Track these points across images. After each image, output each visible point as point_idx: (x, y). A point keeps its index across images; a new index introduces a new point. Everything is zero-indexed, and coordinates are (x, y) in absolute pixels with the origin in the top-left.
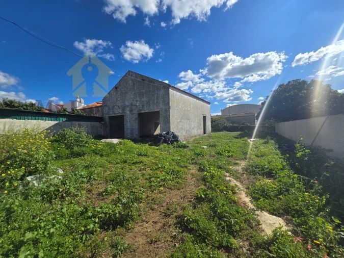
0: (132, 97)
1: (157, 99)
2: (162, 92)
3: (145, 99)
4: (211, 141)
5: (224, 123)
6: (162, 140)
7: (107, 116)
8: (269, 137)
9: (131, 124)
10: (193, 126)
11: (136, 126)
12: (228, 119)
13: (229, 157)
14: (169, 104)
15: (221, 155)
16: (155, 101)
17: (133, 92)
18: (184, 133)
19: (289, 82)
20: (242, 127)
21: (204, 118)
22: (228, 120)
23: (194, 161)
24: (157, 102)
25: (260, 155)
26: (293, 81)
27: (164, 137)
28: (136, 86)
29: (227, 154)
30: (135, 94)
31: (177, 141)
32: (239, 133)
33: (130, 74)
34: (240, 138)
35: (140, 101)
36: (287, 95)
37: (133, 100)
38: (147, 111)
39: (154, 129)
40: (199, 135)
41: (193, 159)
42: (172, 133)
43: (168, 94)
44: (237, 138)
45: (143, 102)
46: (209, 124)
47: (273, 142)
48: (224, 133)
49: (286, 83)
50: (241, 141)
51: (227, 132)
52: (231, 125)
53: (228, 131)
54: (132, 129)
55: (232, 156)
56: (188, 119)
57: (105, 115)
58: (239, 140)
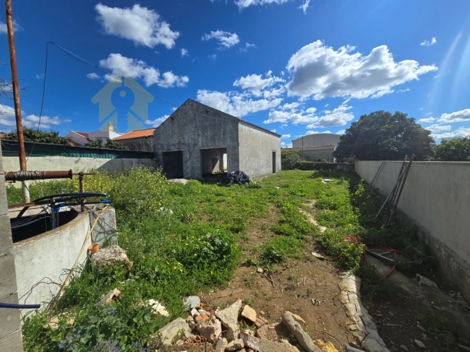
0: (193, 130)
1: (224, 134)
2: (230, 127)
3: (209, 134)
4: (283, 181)
5: (297, 159)
6: (232, 181)
7: (160, 152)
8: (343, 178)
9: (192, 162)
10: (261, 164)
11: (198, 164)
12: (301, 154)
13: (302, 196)
14: (238, 140)
15: (295, 194)
16: (222, 137)
17: (194, 125)
18: (252, 173)
19: (372, 114)
20: (317, 165)
21: (274, 154)
22: (301, 156)
23: (270, 200)
24: (224, 138)
25: (330, 194)
26: (376, 112)
27: (234, 177)
28: (197, 118)
29: (299, 194)
30: (196, 127)
31: (248, 181)
32: (313, 172)
33: (191, 103)
34: (314, 178)
35: (202, 136)
36: (368, 129)
37: (194, 134)
38: (211, 147)
39: (211, 166)
40: (268, 174)
41: (270, 198)
42: (242, 172)
43: (237, 130)
44: (311, 177)
45: (207, 137)
46: (278, 161)
47: (347, 182)
48: (297, 172)
49: (368, 114)
50: (315, 181)
51: (299, 171)
52: (305, 161)
53: (300, 169)
54: (193, 168)
55: (305, 195)
56: (257, 156)
57: (157, 150)
58: (312, 180)
